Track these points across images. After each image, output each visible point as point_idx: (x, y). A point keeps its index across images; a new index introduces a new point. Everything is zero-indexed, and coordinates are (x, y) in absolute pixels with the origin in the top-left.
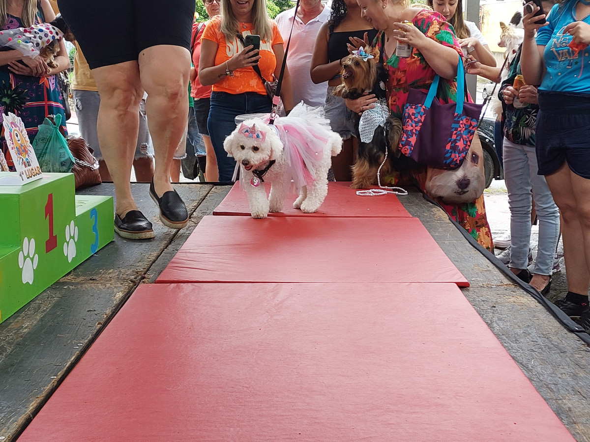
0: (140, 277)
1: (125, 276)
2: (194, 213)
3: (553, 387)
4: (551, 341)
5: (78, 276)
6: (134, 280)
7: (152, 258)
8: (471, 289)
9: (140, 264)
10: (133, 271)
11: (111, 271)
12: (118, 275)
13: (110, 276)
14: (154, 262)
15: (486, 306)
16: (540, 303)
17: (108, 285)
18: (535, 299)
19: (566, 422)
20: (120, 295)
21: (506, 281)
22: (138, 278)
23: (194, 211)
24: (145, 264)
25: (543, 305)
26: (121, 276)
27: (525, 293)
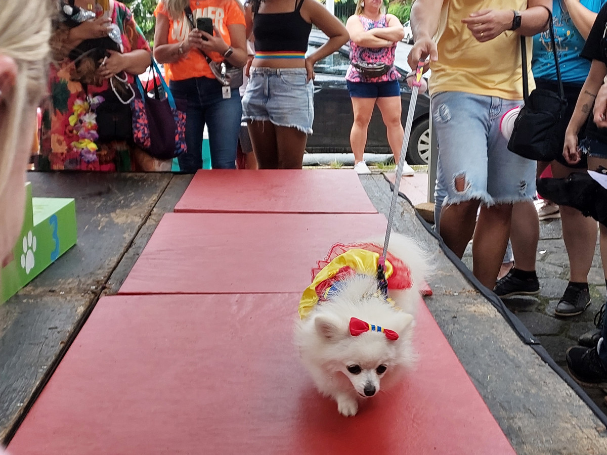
0: (101, 287)
1: (85, 286)
2: (154, 209)
3: (505, 405)
4: (507, 355)
5: (36, 287)
6: (96, 291)
7: (113, 265)
8: (433, 297)
9: (100, 271)
10: (93, 280)
11: (70, 280)
12: (79, 285)
13: (70, 286)
14: (115, 268)
15: (448, 317)
16: (500, 312)
17: (69, 298)
18: (495, 307)
19: (514, 442)
20: (81, 309)
21: (469, 288)
22: (99, 289)
23: (154, 206)
24: (106, 271)
25: (502, 315)
26: (81, 286)
27: (486, 301)
